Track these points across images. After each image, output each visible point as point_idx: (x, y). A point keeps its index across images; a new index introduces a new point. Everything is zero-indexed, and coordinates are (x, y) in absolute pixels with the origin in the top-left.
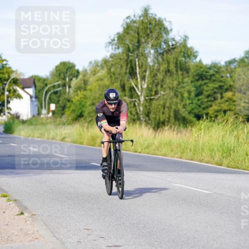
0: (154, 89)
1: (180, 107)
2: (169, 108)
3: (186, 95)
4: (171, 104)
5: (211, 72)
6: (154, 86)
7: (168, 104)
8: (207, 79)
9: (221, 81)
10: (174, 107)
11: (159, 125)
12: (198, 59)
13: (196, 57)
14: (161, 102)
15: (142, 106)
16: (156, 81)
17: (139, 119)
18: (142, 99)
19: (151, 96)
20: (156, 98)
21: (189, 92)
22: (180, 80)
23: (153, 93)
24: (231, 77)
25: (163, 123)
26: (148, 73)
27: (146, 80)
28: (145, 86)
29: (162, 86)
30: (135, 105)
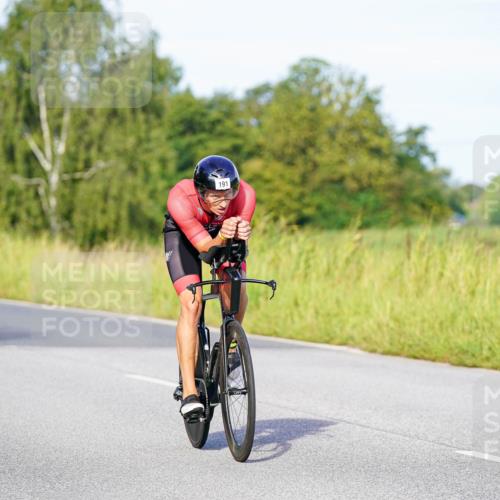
0: (82, 156)
1: (142, 196)
2: (118, 199)
3: (155, 168)
4: (121, 189)
5: (214, 114)
6: (82, 148)
7: (114, 191)
8: (203, 130)
9: (236, 136)
10: (127, 197)
11: (94, 239)
12: (182, 86)
13: (177, 80)
14: (99, 187)
15: (56, 196)
16: (86, 138)
17: (47, 226)
18: (54, 179)
19: (76, 170)
20: (86, 175)
21: (163, 161)
22: (143, 135)
23: (80, 165)
24: (260, 125)
25: (104, 235)
26: (66, 119)
27: (64, 135)
28: (61, 148)
29: (100, 149)
30: (37, 195)
